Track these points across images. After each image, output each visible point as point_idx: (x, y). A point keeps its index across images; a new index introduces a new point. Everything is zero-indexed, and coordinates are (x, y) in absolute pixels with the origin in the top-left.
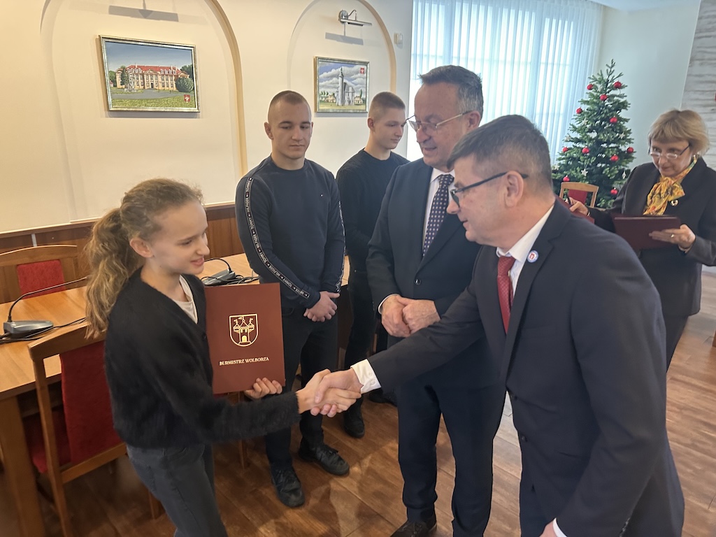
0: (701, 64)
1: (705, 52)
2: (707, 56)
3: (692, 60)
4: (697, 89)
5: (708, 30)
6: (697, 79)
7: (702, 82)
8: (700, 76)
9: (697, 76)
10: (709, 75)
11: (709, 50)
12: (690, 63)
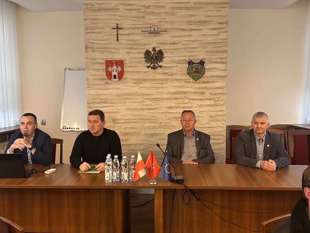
0: (93, 51)
1: (93, 43)
2: (95, 46)
3: (86, 48)
4: (94, 68)
5: (92, 28)
6: (92, 61)
7: (96, 63)
8: (94, 59)
9: (91, 59)
10: (99, 59)
11: (95, 42)
12: (86, 50)
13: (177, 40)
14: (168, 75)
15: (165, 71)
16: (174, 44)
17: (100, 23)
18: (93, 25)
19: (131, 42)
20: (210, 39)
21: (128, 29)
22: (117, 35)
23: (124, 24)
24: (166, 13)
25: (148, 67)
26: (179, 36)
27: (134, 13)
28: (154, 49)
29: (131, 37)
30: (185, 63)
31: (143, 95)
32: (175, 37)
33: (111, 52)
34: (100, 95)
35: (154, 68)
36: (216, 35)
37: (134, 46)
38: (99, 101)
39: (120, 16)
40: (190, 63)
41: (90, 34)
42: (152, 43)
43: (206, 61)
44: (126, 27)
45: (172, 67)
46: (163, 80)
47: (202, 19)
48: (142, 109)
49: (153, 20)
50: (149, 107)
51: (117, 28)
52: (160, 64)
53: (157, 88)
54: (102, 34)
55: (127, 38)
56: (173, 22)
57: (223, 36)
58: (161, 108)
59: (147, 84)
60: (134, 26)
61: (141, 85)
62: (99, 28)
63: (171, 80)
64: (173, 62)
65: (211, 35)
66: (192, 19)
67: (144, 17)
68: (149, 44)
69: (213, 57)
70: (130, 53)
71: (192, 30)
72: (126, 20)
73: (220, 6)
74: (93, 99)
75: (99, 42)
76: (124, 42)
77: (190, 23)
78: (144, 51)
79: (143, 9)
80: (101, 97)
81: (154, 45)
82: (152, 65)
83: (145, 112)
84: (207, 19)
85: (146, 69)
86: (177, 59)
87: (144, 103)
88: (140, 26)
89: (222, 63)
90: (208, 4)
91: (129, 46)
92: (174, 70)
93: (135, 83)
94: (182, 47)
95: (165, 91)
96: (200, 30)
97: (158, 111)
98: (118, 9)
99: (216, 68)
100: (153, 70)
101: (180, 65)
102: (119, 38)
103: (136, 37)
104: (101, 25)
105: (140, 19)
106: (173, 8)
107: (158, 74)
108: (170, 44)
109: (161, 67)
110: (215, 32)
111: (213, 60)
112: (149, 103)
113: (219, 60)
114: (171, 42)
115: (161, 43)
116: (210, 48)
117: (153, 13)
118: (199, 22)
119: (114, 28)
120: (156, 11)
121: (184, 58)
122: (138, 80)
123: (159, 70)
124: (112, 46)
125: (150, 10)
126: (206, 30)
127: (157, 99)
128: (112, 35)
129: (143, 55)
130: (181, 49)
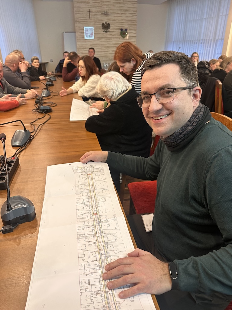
0: (79, 23)
1: (79, 19)
2: (80, 21)
5: (78, 12)
11: (80, 18)
13: (116, 18)
14: (113, 35)
15: (111, 33)
16: (114, 20)
17: (81, 9)
18: (78, 10)
19: (96, 19)
20: (129, 18)
21: (94, 12)
22: (90, 15)
23: (93, 10)
24: (111, 5)
25: (104, 31)
26: (117, 17)
27: (97, 4)
28: (106, 23)
29: (96, 16)
30: (119, 30)
31: (102, 45)
32: (115, 17)
33: (87, 24)
34: (83, 45)
35: (106, 32)
36: (132, 17)
37: (97, 21)
38: (82, 48)
39: (91, 6)
40: (122, 30)
41: (78, 15)
42: (105, 20)
43: (128, 29)
44: (93, 11)
45: (113, 32)
46: (110, 38)
47: (126, 8)
48: (101, 52)
49: (105, 8)
50: (104, 51)
51: (90, 12)
52: (109, 30)
53: (108, 41)
54: (83, 15)
55: (94, 17)
56: (114, 10)
57: (135, 17)
58: (109, 51)
59: (103, 40)
60: (97, 11)
61: (101, 40)
62: (81, 11)
63: (114, 38)
64: (114, 29)
65: (130, 17)
66: (122, 8)
67: (101, 7)
68: (104, 20)
69: (131, 27)
70: (96, 24)
71: (122, 14)
72: (93, 8)
73: (134, 3)
74: (80, 47)
75: (81, 18)
76: (93, 19)
77: (121, 10)
78: (102, 23)
79: (101, 3)
80: (84, 46)
81: (106, 21)
82: (105, 31)
83: (103, 53)
84: (128, 9)
85: (102, 32)
86: (116, 28)
87: (102, 49)
88: (99, 11)
89: (134, 30)
90: (129, 1)
91: (95, 21)
92: (114, 33)
93: (98, 39)
94: (118, 22)
95: (111, 43)
96: (125, 14)
97: (108, 52)
98: (90, 2)
99: (132, 33)
100: (105, 33)
101: (117, 31)
102: (91, 17)
103: (98, 17)
104: (82, 10)
105: (100, 8)
106: (114, 3)
107: (107, 35)
108: (113, 20)
109: (109, 31)
110: (131, 15)
111: (131, 29)
112: (104, 49)
113: (133, 29)
114: (113, 19)
115: (109, 20)
116: (130, 23)
117: (105, 5)
118: (125, 10)
119: (88, 12)
120: (106, 4)
121: (119, 27)
122: (99, 38)
123: (108, 33)
124: (87, 21)
125: (104, 3)
126: (128, 14)
127: (108, 47)
128: (87, 15)
129: (101, 26)
130: (117, 23)
